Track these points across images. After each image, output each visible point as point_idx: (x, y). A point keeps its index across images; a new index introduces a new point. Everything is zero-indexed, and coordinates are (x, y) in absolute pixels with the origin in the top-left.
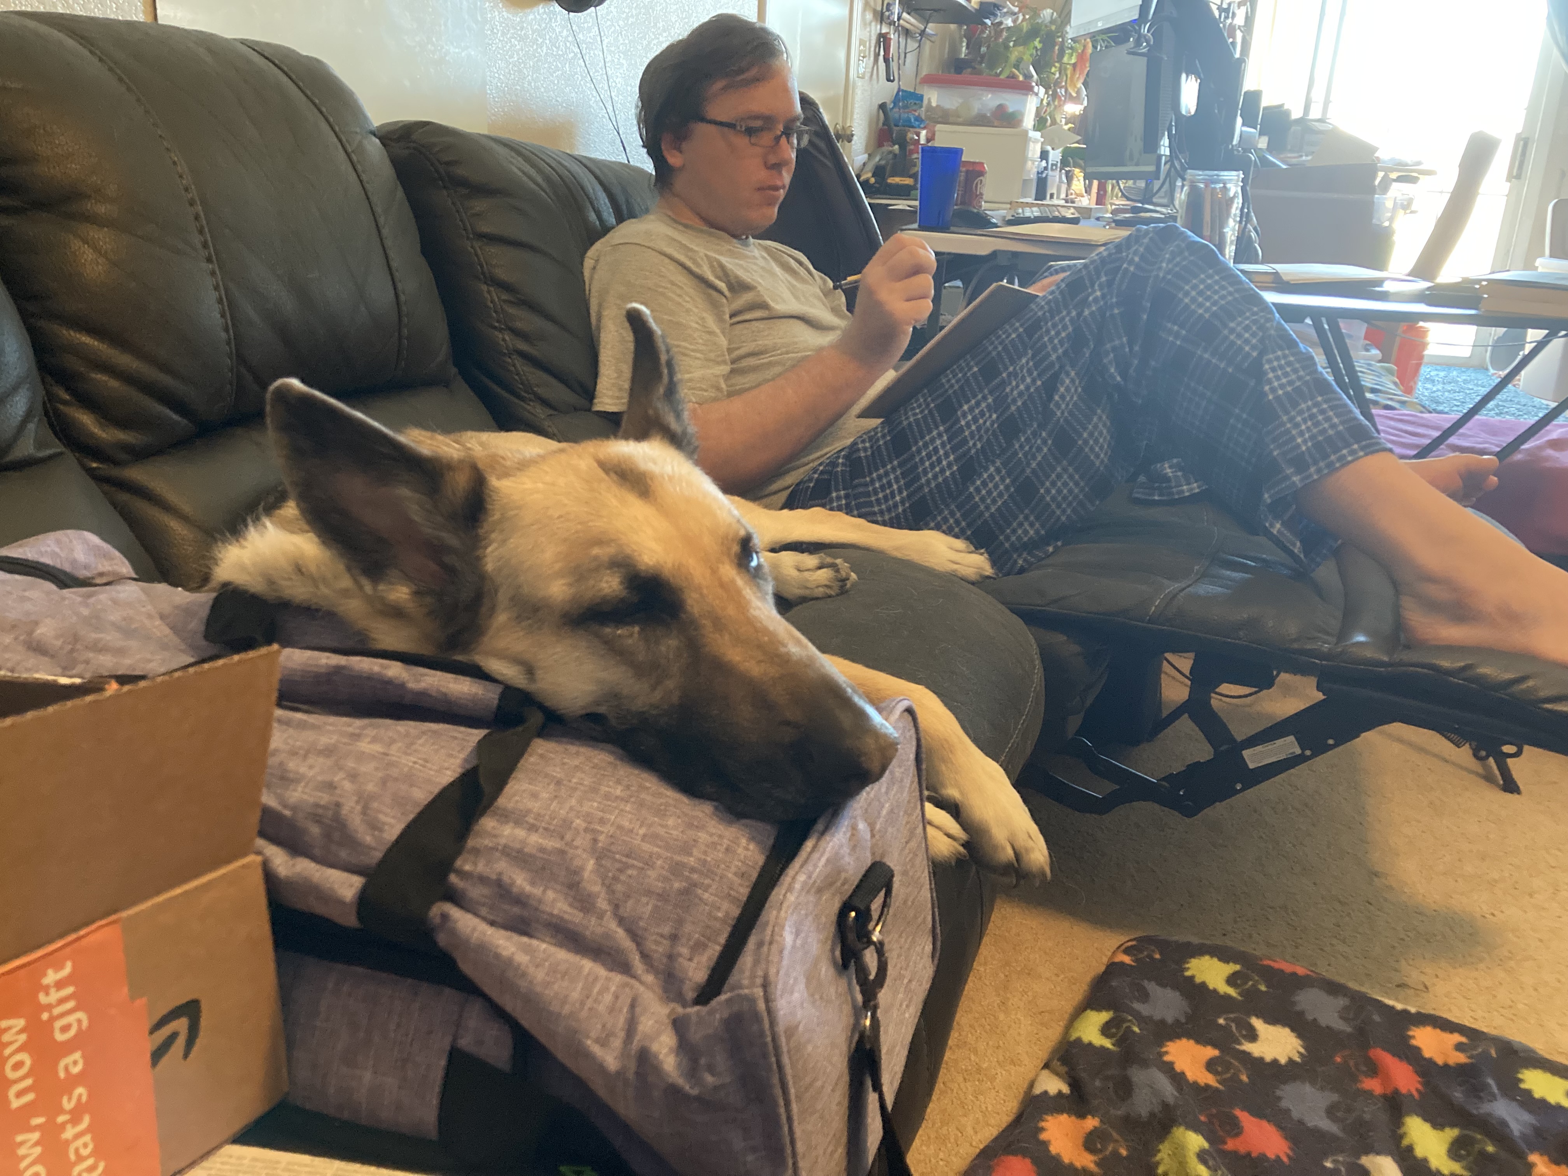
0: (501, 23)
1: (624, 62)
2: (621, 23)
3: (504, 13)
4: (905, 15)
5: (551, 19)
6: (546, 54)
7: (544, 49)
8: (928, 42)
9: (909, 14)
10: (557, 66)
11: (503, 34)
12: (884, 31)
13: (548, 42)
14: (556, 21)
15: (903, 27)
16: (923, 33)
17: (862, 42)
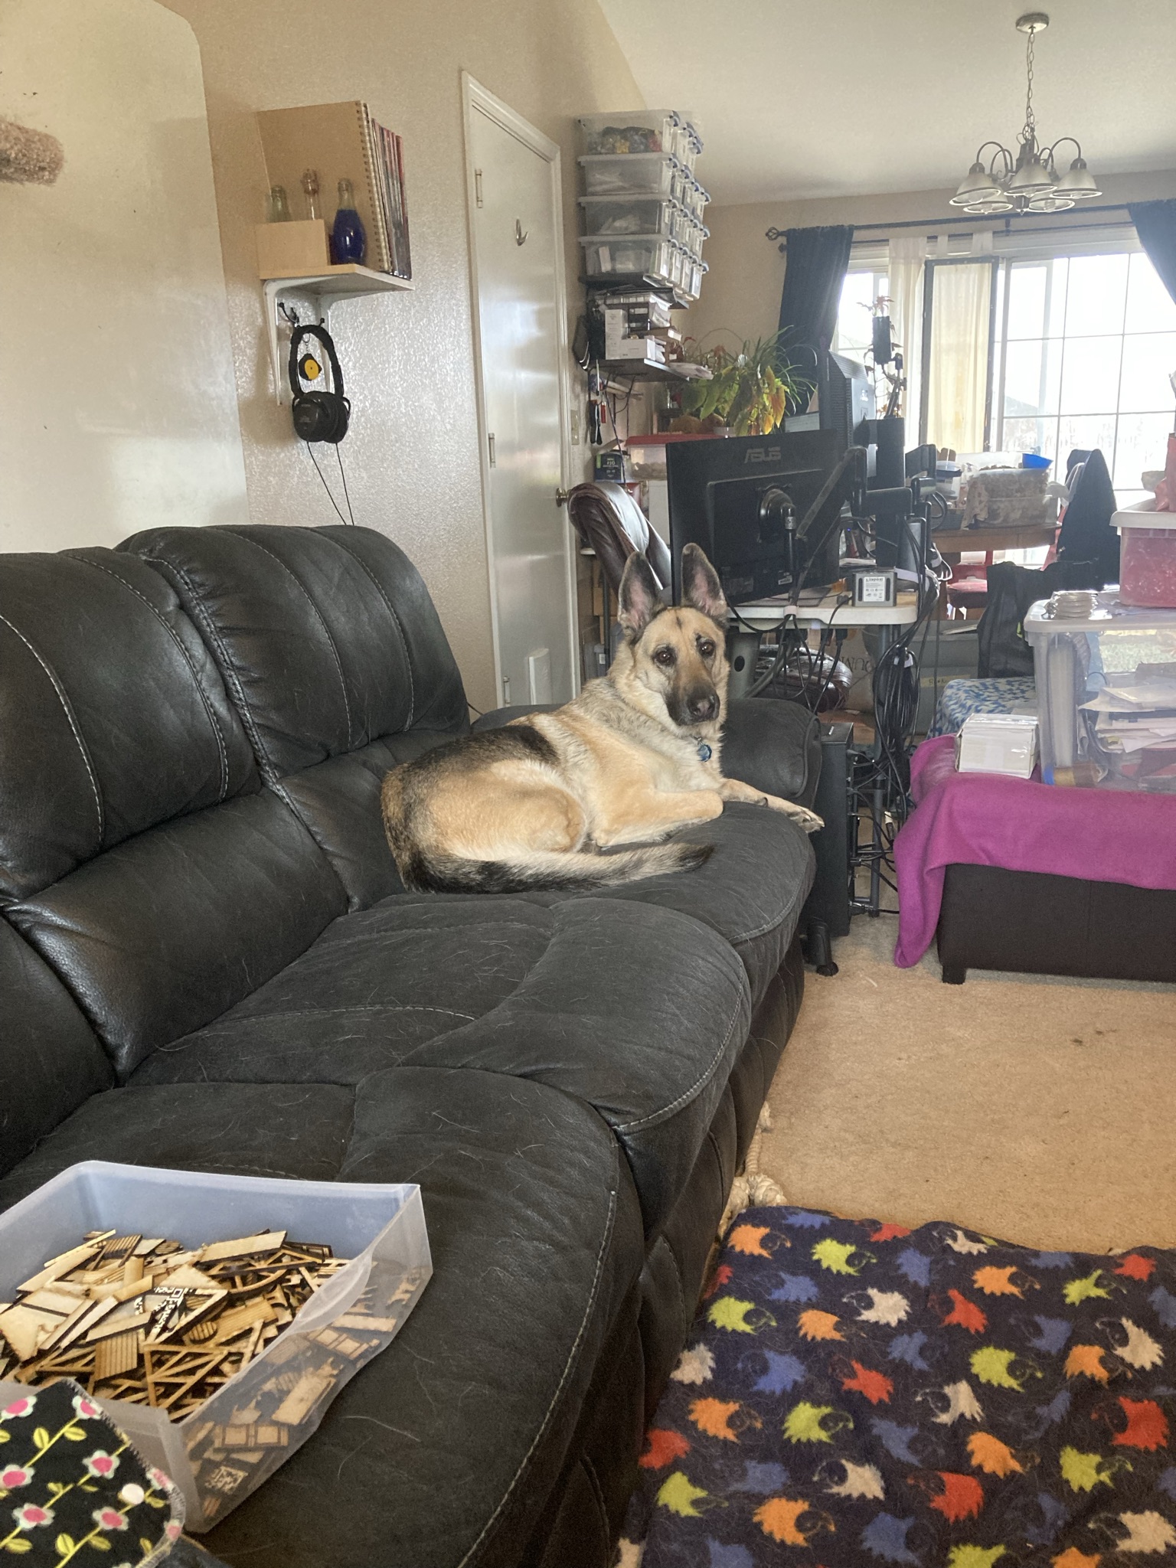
0: (258, 466)
1: (364, 475)
2: (358, 443)
3: (261, 457)
4: (610, 384)
5: (299, 454)
6: (298, 483)
7: (296, 479)
8: (634, 401)
9: (614, 381)
10: (308, 492)
11: (261, 474)
12: (592, 399)
13: (298, 473)
14: (303, 453)
15: (610, 393)
16: (628, 394)
17: (573, 413)
